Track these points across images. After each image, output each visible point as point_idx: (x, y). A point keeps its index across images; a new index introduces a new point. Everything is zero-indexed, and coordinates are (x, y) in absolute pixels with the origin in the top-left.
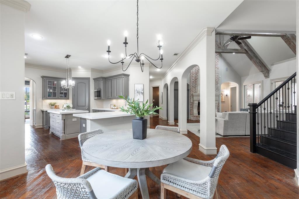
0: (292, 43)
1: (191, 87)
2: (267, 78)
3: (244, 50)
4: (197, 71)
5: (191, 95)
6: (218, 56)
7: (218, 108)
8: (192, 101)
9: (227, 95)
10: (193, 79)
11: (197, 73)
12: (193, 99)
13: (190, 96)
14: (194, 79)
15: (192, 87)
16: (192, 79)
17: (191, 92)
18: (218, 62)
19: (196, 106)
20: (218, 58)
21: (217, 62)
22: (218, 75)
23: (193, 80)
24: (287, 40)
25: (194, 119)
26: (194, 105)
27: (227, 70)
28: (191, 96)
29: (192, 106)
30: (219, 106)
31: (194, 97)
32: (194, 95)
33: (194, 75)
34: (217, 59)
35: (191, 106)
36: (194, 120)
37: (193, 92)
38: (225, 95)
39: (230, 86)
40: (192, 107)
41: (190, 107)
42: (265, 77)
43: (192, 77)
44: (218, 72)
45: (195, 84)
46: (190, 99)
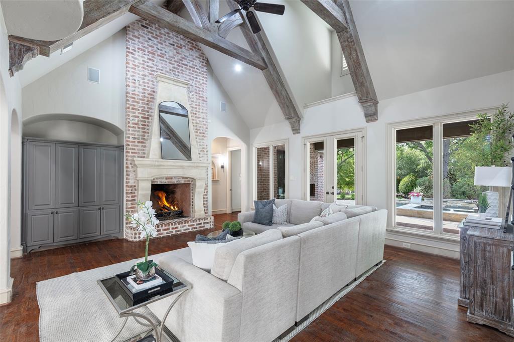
0: (354, 55)
1: (131, 139)
2: (296, 133)
3: (260, 59)
4: (149, 94)
5: (129, 162)
6: (205, 70)
7: (204, 198)
8: (131, 182)
9: (222, 167)
10: (135, 116)
11: (148, 101)
12: (136, 175)
13: (127, 167)
14: (140, 116)
15: (134, 138)
16: (131, 115)
17: (130, 154)
18: (205, 85)
19: (144, 196)
20: (205, 76)
21: (203, 83)
22: (205, 117)
23: (137, 119)
24: (347, 43)
25: (137, 236)
26: (140, 192)
27: (223, 109)
28: (130, 166)
29: (132, 197)
30: (207, 192)
31: (139, 170)
32: (136, 163)
33: (138, 103)
34: (203, 77)
35: (130, 195)
36: (137, 240)
37: (136, 155)
38: (220, 166)
39: (229, 147)
40: (134, 200)
41: (127, 200)
42: (293, 130)
43: (133, 109)
44: (205, 109)
45: (145, 132)
46: (127, 175)
